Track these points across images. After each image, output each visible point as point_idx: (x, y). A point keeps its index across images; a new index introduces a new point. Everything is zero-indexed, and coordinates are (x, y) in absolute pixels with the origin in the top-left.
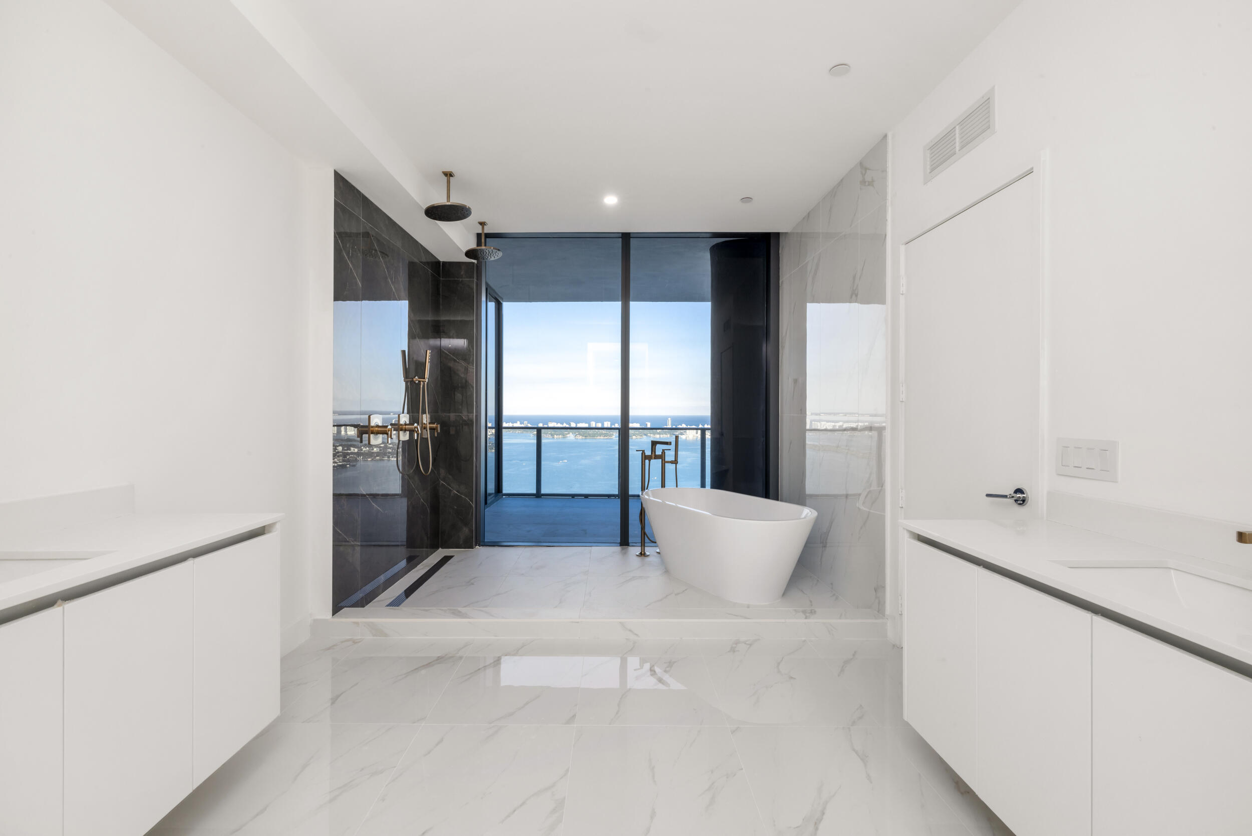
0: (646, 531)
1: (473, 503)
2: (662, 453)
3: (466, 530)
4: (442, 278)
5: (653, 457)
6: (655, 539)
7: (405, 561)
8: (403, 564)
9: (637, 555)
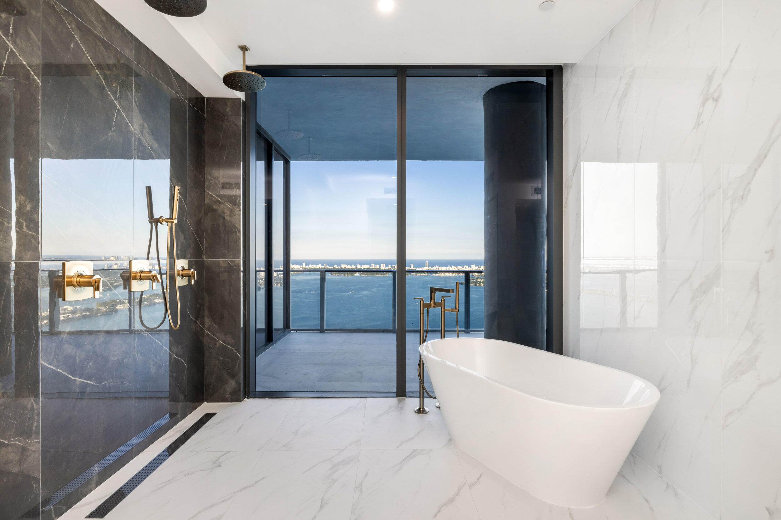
0: (426, 385)
1: (240, 353)
2: (441, 300)
3: (232, 383)
4: (206, 115)
5: (432, 305)
6: (435, 396)
7: (167, 416)
8: (167, 418)
9: (415, 412)
